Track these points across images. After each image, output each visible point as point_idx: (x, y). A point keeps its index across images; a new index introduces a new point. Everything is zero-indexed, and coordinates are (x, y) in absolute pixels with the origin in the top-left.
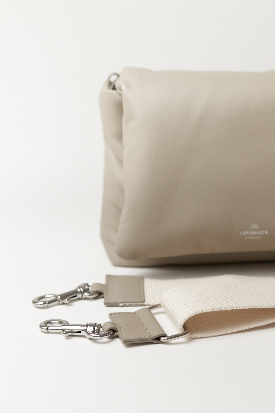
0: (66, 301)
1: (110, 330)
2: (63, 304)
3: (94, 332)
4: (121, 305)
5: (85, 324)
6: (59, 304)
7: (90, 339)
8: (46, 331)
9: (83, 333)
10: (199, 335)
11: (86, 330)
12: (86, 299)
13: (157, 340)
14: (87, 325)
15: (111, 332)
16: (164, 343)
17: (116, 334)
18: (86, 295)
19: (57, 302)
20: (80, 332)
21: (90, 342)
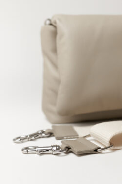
0: (33, 138)
1: (67, 148)
2: (32, 140)
3: (57, 149)
4: (65, 138)
5: (50, 146)
6: (28, 141)
7: (55, 154)
8: (26, 152)
9: (50, 151)
10: (118, 148)
11: (52, 149)
12: (43, 137)
13: (96, 151)
14: (52, 147)
15: (67, 149)
16: (99, 153)
17: (70, 150)
18: (44, 135)
19: (28, 139)
20: (48, 151)
21: (55, 156)
